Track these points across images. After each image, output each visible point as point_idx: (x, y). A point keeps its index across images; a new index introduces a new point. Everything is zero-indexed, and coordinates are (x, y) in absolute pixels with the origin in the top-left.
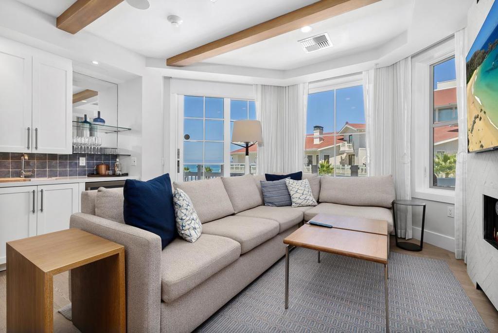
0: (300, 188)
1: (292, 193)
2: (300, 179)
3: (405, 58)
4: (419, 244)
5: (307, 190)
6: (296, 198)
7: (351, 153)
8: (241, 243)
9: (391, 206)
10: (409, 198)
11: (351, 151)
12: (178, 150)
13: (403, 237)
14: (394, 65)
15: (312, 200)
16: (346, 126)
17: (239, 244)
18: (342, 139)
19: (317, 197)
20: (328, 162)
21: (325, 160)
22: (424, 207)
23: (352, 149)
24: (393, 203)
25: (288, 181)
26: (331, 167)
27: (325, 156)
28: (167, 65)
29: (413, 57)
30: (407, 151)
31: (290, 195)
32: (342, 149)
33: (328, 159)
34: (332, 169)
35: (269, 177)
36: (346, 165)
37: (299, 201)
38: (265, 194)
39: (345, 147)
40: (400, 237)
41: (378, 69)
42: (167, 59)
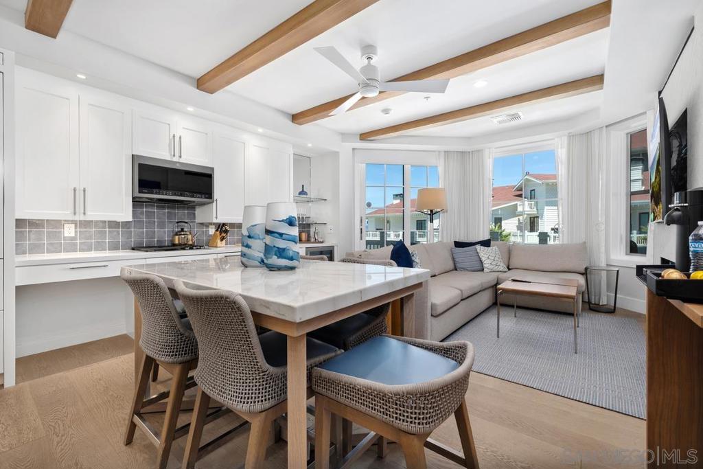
0: (491, 254)
1: (483, 259)
2: (489, 246)
3: (600, 128)
4: (613, 308)
5: (497, 256)
6: (487, 264)
7: (534, 214)
8: (461, 291)
9: (584, 271)
10: (603, 264)
11: (534, 211)
12: (361, 218)
13: (597, 303)
14: (588, 134)
15: (503, 267)
16: (526, 177)
17: (460, 292)
18: (520, 196)
19: (507, 263)
20: (500, 227)
21: (496, 224)
22: (618, 271)
23: (535, 209)
24: (586, 269)
25: (478, 247)
26: (504, 233)
27: (496, 218)
28: (361, 139)
29: (607, 126)
30: (601, 219)
31: (481, 261)
32: (520, 209)
33: (501, 224)
34: (506, 236)
35: (458, 244)
36: (526, 232)
37: (491, 267)
38: (457, 260)
39: (526, 207)
40: (593, 303)
41: (571, 137)
42: (361, 135)
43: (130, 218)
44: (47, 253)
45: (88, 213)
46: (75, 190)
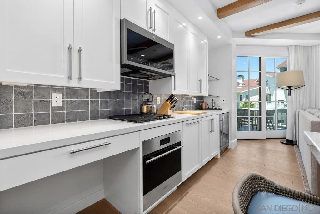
28: (246, 36)
42: (246, 32)
43: (118, 87)
44: (35, 125)
45: (83, 78)
46: (70, 48)
